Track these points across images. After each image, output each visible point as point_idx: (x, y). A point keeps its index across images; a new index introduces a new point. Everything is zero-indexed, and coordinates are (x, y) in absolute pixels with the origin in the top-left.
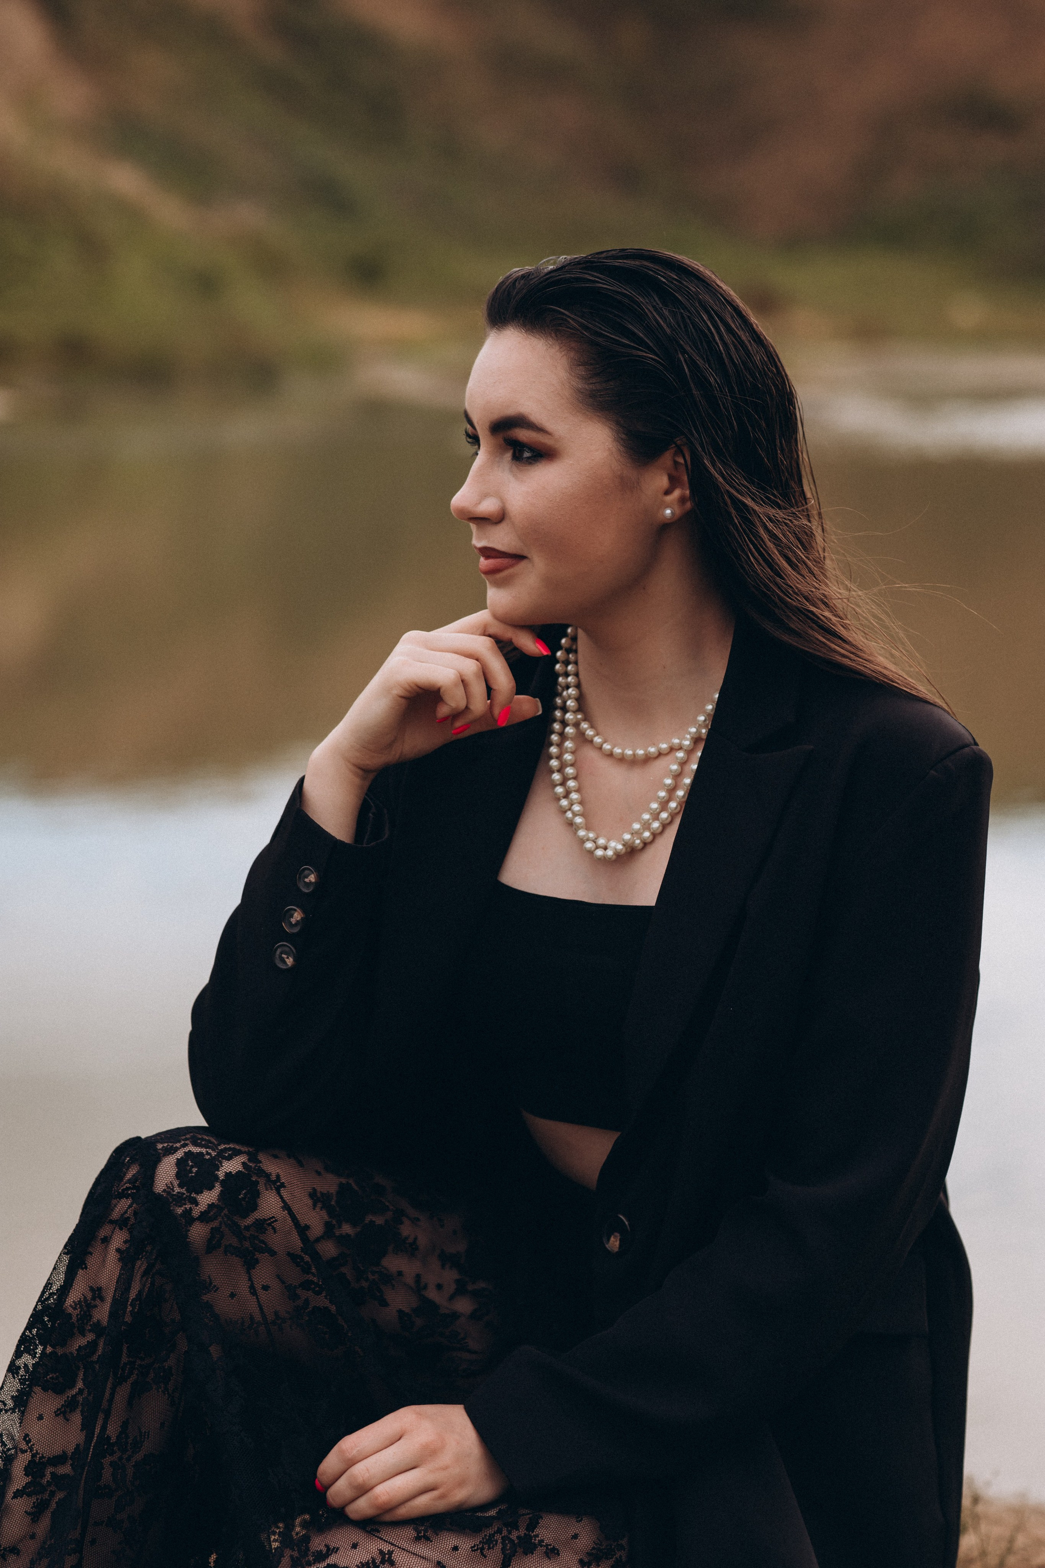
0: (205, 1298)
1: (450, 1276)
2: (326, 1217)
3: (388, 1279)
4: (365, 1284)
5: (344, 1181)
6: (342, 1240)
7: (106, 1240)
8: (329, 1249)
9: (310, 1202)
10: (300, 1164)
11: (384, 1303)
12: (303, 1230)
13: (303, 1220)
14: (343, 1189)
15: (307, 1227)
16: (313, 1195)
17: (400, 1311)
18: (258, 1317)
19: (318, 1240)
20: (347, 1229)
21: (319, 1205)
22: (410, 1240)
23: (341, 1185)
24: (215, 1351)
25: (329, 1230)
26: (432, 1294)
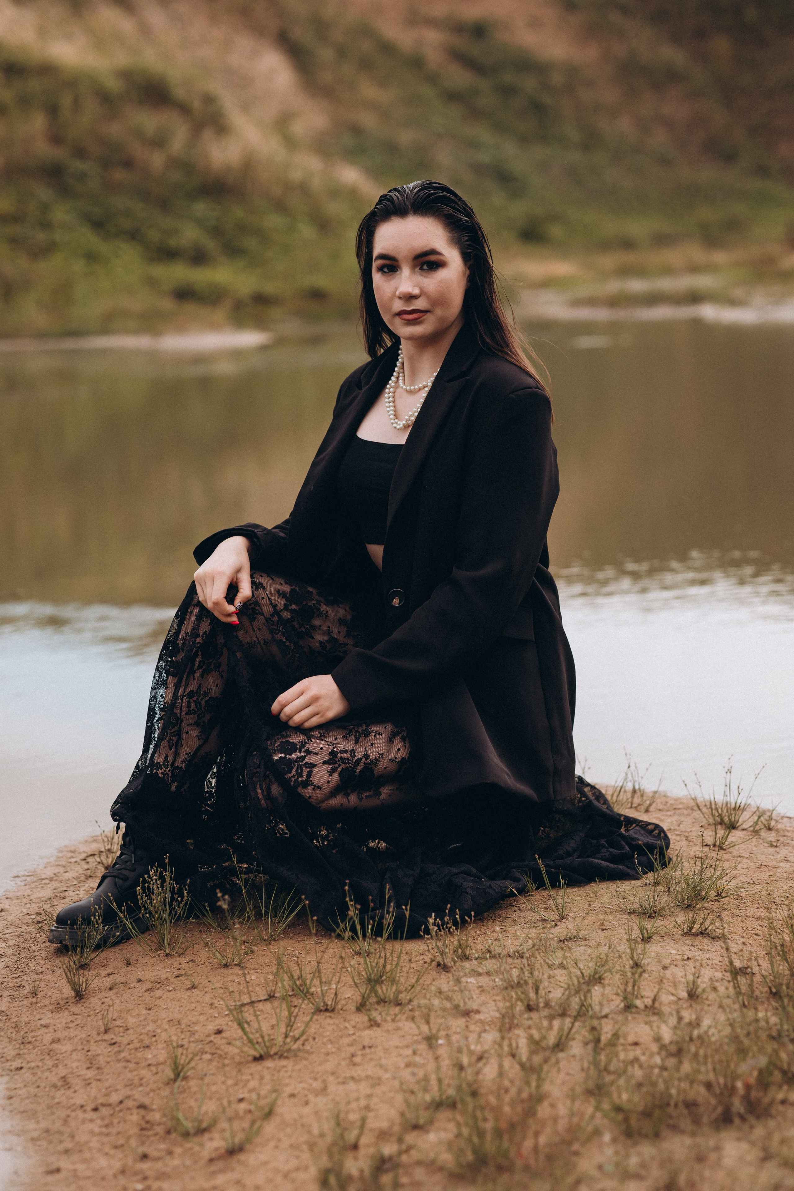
0: (235, 634)
1: (343, 630)
2: (285, 601)
3: (314, 628)
4: (304, 630)
5: (293, 588)
6: (292, 611)
7: (191, 612)
8: (286, 615)
9: (277, 595)
10: (273, 580)
11: (313, 638)
12: (274, 606)
13: (274, 603)
14: (292, 591)
15: (276, 605)
16: (278, 592)
17: (320, 641)
18: (257, 641)
19: (281, 611)
20: (294, 607)
21: (281, 596)
22: (325, 612)
23: (292, 589)
24: (239, 655)
25: (286, 607)
26: (335, 635)
